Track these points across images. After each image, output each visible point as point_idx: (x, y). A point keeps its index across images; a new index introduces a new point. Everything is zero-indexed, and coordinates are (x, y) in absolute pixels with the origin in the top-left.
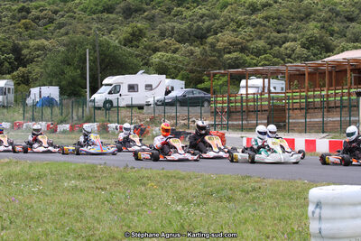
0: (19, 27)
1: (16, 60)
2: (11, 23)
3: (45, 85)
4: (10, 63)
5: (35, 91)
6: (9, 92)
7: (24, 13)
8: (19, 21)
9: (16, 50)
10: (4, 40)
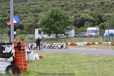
0: (101, 9)
1: (100, 20)
2: (98, 8)
3: (110, 29)
4: (98, 22)
5: (106, 31)
6: (98, 32)
7: (102, 4)
8: (101, 7)
9: (100, 17)
10: (96, 13)
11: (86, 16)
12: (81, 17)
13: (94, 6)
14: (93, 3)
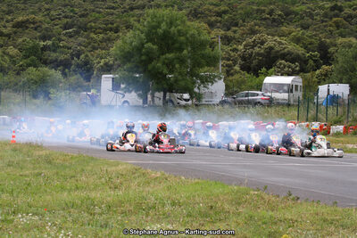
0: (330, 26)
1: (321, 58)
2: (323, 21)
3: (333, 83)
4: (315, 61)
6: (296, 89)
7: (336, 11)
8: (331, 18)
9: (323, 49)
10: (311, 37)
11: (280, 43)
12: (266, 45)
13: (311, 16)
14: (309, 8)
